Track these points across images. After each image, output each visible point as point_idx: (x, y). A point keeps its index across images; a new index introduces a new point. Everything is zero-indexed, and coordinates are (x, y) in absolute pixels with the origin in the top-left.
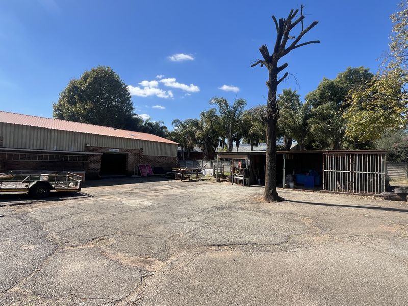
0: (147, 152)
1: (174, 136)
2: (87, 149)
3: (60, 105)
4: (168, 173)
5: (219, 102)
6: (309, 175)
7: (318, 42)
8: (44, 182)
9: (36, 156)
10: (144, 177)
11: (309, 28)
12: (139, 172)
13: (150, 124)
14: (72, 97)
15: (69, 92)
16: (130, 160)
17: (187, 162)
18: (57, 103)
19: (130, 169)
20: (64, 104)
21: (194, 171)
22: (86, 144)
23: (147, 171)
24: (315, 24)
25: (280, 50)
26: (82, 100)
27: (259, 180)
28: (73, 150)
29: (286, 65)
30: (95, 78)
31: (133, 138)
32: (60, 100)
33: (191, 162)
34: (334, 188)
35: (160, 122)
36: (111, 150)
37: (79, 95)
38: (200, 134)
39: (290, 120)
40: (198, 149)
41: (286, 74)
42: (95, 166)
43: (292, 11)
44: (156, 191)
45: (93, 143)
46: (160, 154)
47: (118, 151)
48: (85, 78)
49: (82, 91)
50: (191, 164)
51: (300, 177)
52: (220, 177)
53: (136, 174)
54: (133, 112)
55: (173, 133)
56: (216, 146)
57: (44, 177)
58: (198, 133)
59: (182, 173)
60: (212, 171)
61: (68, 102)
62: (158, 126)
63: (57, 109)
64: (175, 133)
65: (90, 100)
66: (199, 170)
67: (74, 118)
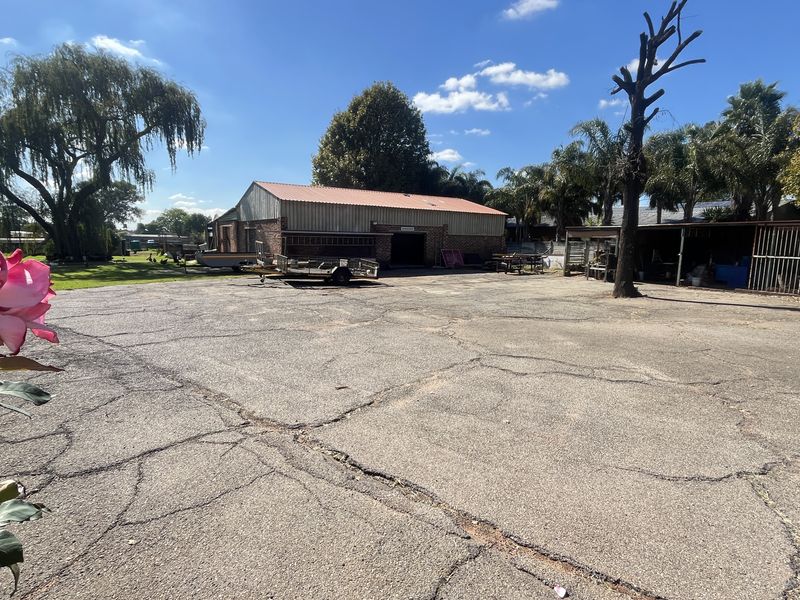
0: (453, 231)
1: (500, 200)
2: (374, 228)
3: (322, 158)
4: (487, 263)
5: (587, 129)
6: (739, 265)
7: (703, 61)
8: (344, 268)
9: (318, 239)
10: (450, 268)
11: (687, 42)
12: (443, 261)
13: (459, 179)
14: (338, 142)
15: (333, 134)
16: (429, 243)
17: (523, 246)
18: (317, 154)
19: (429, 255)
20: (328, 156)
21: (529, 259)
22: (372, 222)
23: (454, 260)
24: (696, 35)
25: (646, 76)
26: (353, 146)
27: (641, 273)
28: (357, 230)
29: (661, 93)
30: (369, 107)
31: (433, 208)
32: (321, 149)
33: (532, 246)
34: (769, 285)
35: (478, 172)
36: (403, 229)
37: (347, 139)
38: (547, 193)
39: (738, 156)
40: (548, 220)
41: (656, 111)
42: (385, 251)
43: (675, 4)
44: (464, 283)
45: (381, 220)
46: (474, 232)
47: (412, 230)
48: (355, 108)
49: (351, 133)
50: (529, 249)
51: (723, 270)
52: (570, 270)
53: (438, 264)
54: (430, 158)
55: (500, 193)
56: (585, 214)
57: (344, 263)
58: (543, 192)
59: (506, 261)
60: (562, 259)
61: (333, 152)
62: (475, 181)
63: (318, 165)
64: (503, 194)
65: (364, 146)
66: (538, 259)
67: (343, 181)
